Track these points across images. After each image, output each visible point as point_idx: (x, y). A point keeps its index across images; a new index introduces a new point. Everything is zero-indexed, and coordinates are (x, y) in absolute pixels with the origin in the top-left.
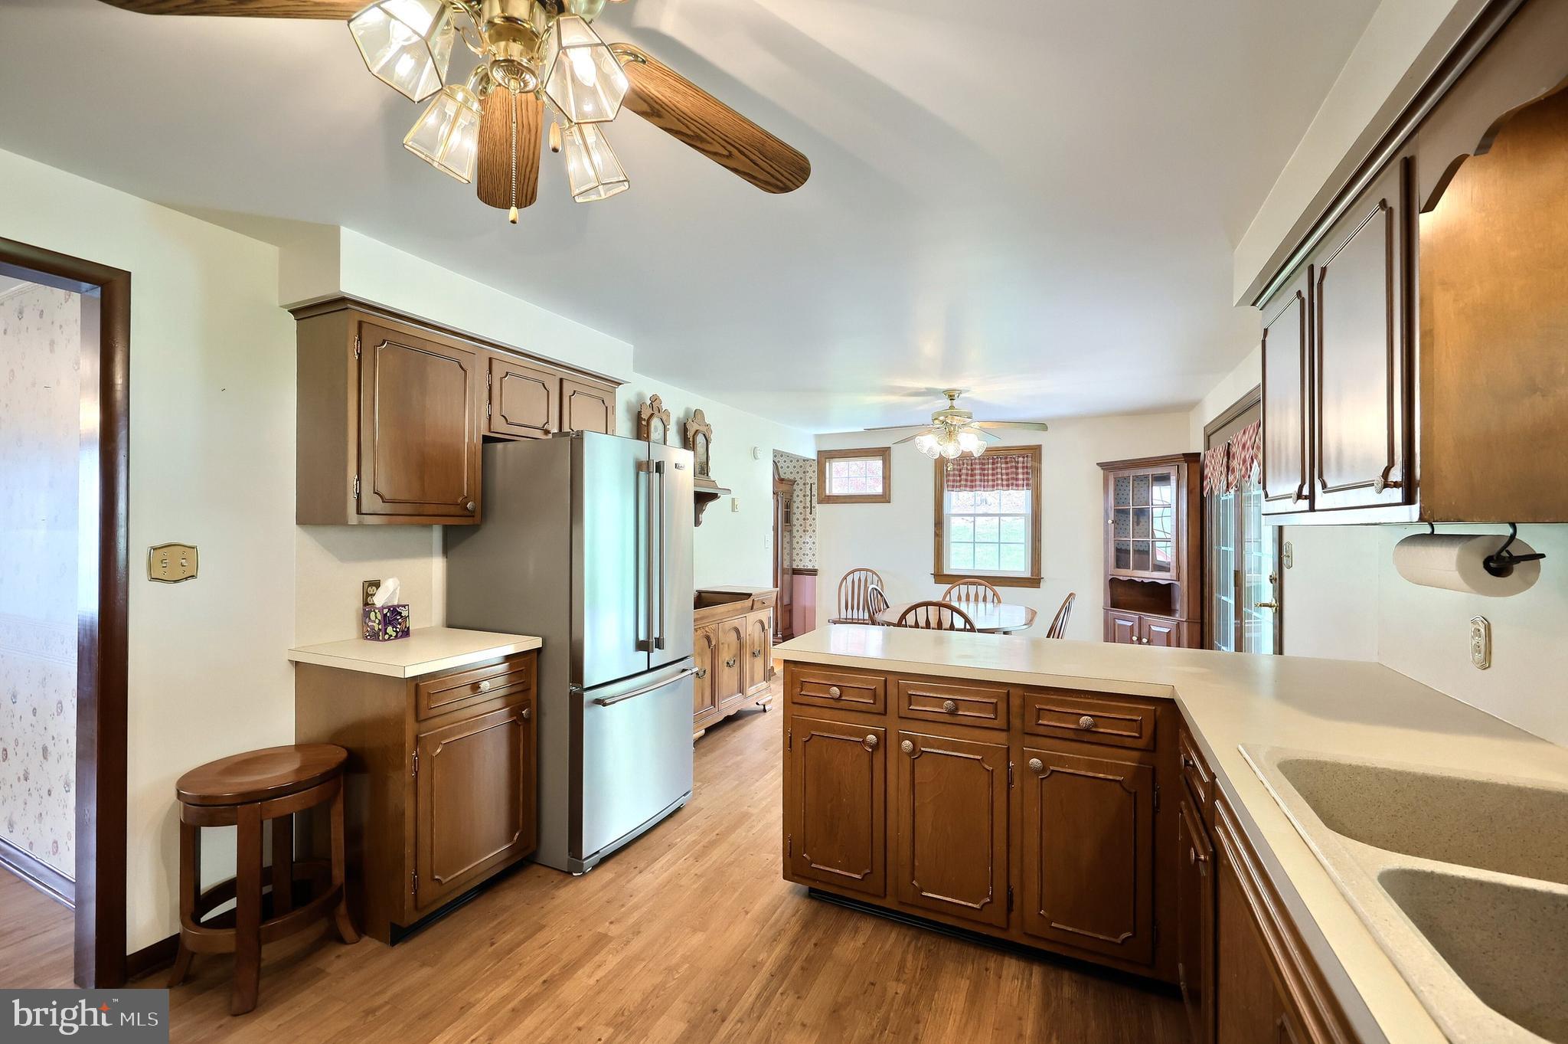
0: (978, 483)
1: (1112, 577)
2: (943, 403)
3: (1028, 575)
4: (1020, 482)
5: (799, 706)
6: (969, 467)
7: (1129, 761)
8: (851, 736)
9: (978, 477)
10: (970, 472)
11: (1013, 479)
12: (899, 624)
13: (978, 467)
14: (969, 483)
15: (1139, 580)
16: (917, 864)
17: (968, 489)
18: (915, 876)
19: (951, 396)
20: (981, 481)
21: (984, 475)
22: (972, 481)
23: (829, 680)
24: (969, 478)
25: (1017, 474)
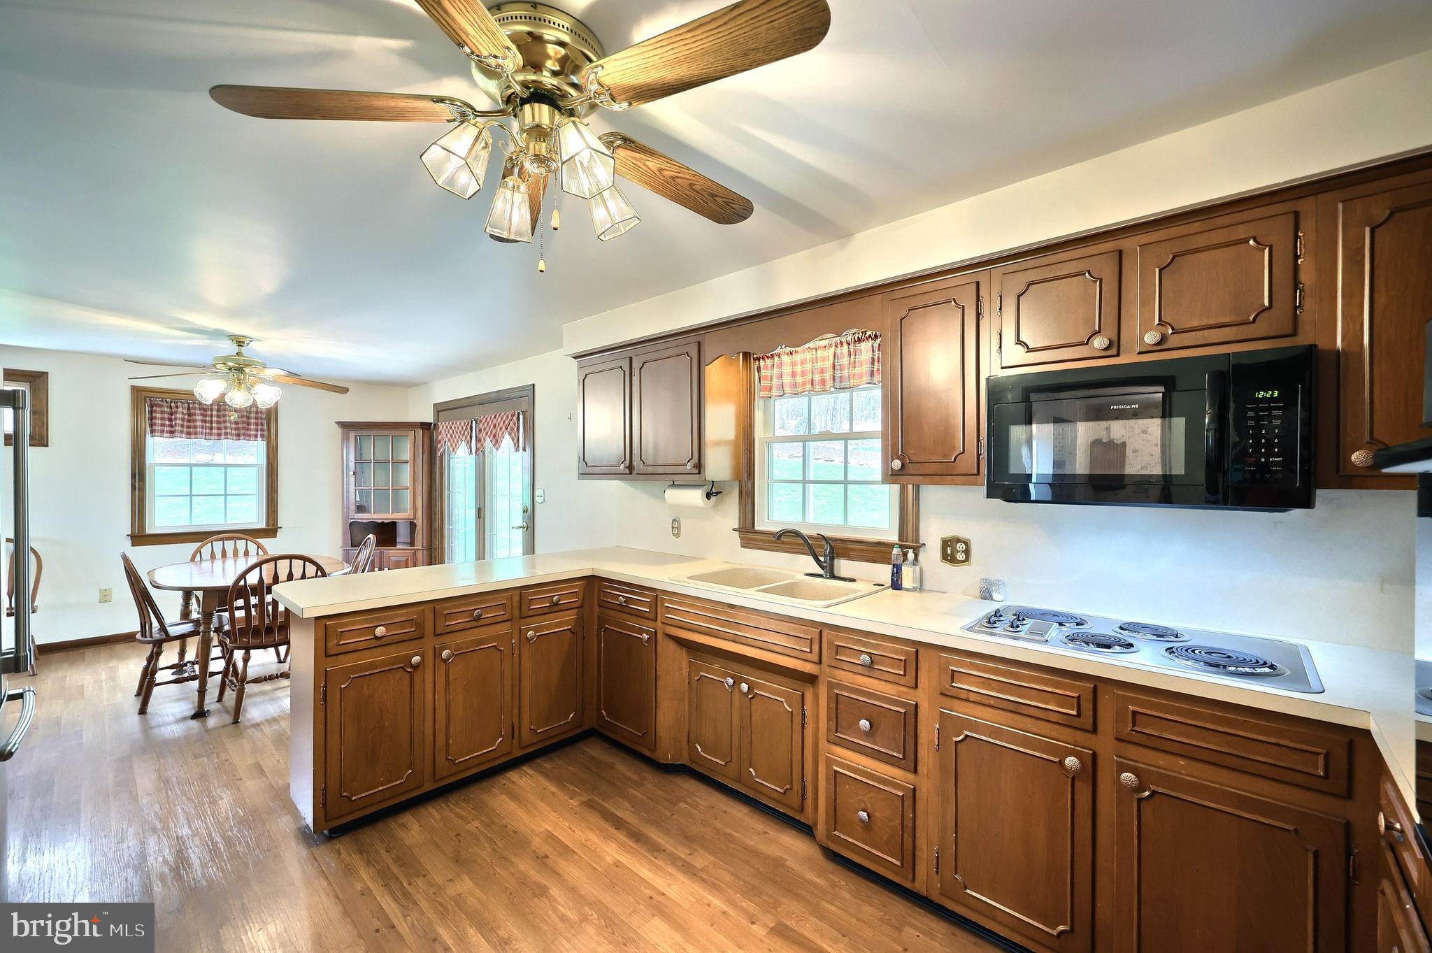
0: (199, 430)
1: (352, 520)
2: (229, 348)
3: (263, 525)
4: (253, 433)
5: (334, 657)
6: (185, 411)
7: (571, 616)
8: (393, 665)
9: (199, 424)
10: (186, 417)
11: (244, 428)
12: (316, 577)
13: (198, 412)
14: (185, 430)
15: (380, 521)
16: (451, 742)
17: (184, 436)
18: (450, 752)
19: (240, 342)
20: (202, 427)
21: (205, 422)
22: (189, 427)
23: (371, 623)
24: (185, 423)
25: (249, 424)
